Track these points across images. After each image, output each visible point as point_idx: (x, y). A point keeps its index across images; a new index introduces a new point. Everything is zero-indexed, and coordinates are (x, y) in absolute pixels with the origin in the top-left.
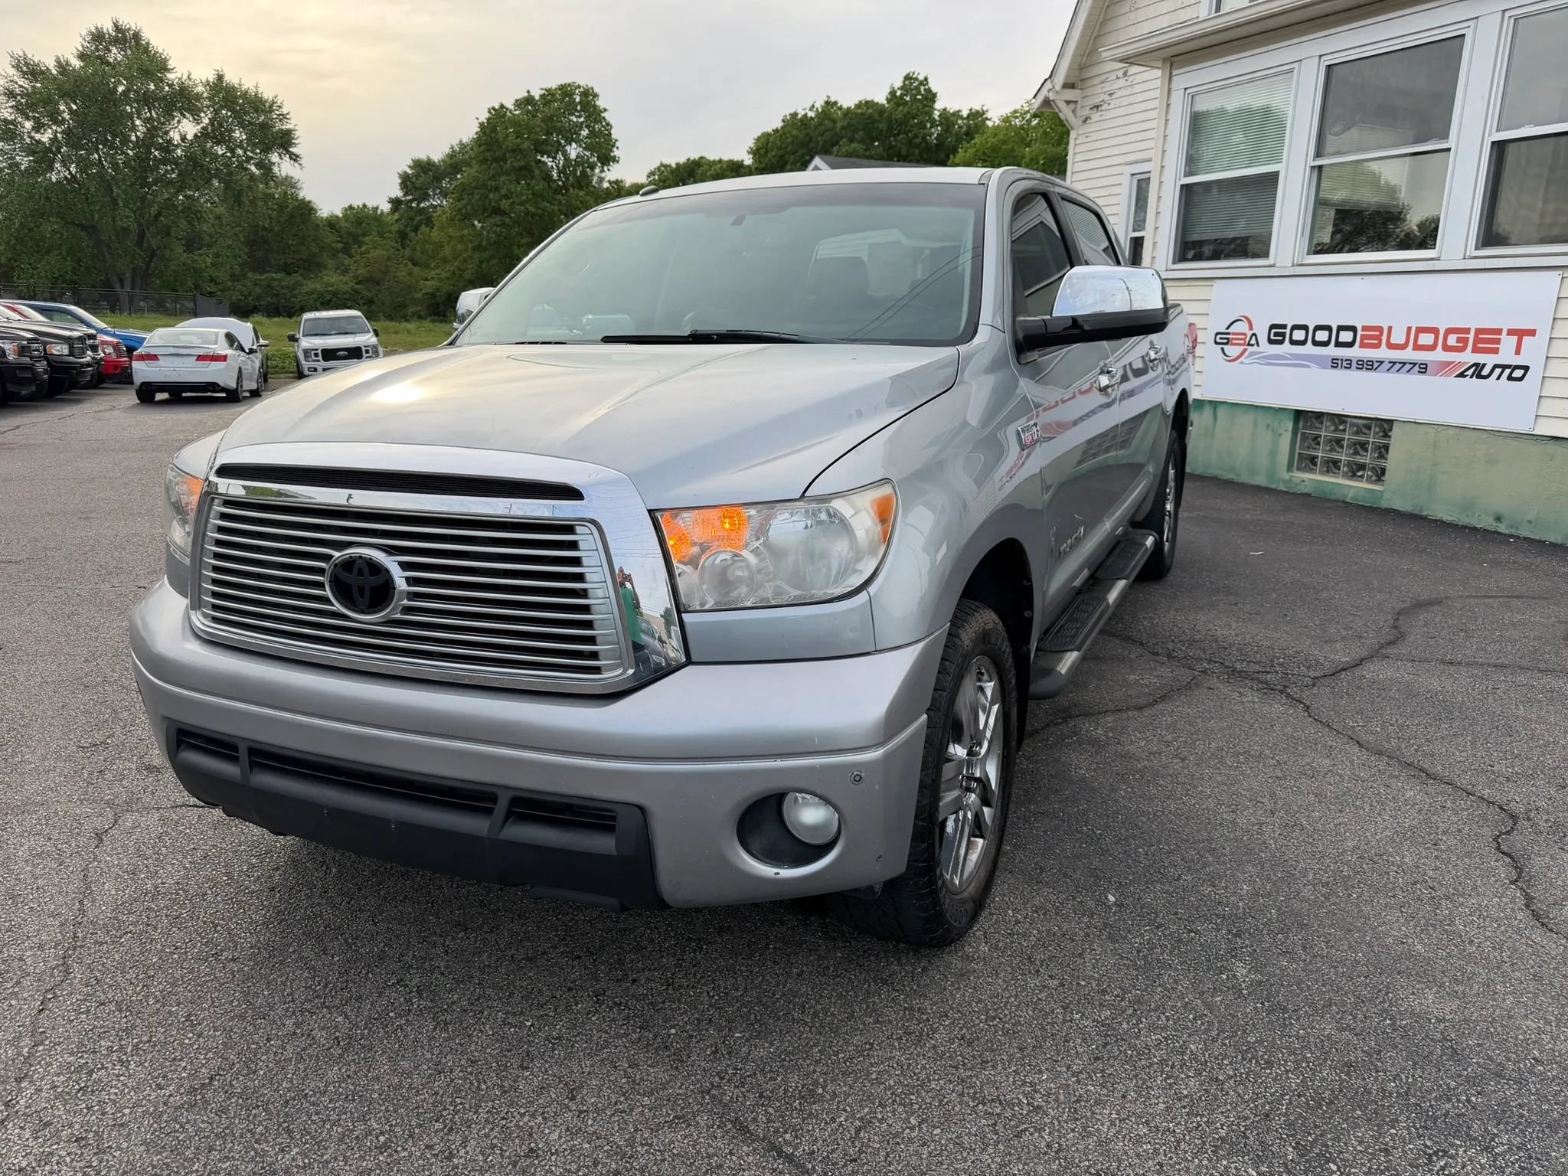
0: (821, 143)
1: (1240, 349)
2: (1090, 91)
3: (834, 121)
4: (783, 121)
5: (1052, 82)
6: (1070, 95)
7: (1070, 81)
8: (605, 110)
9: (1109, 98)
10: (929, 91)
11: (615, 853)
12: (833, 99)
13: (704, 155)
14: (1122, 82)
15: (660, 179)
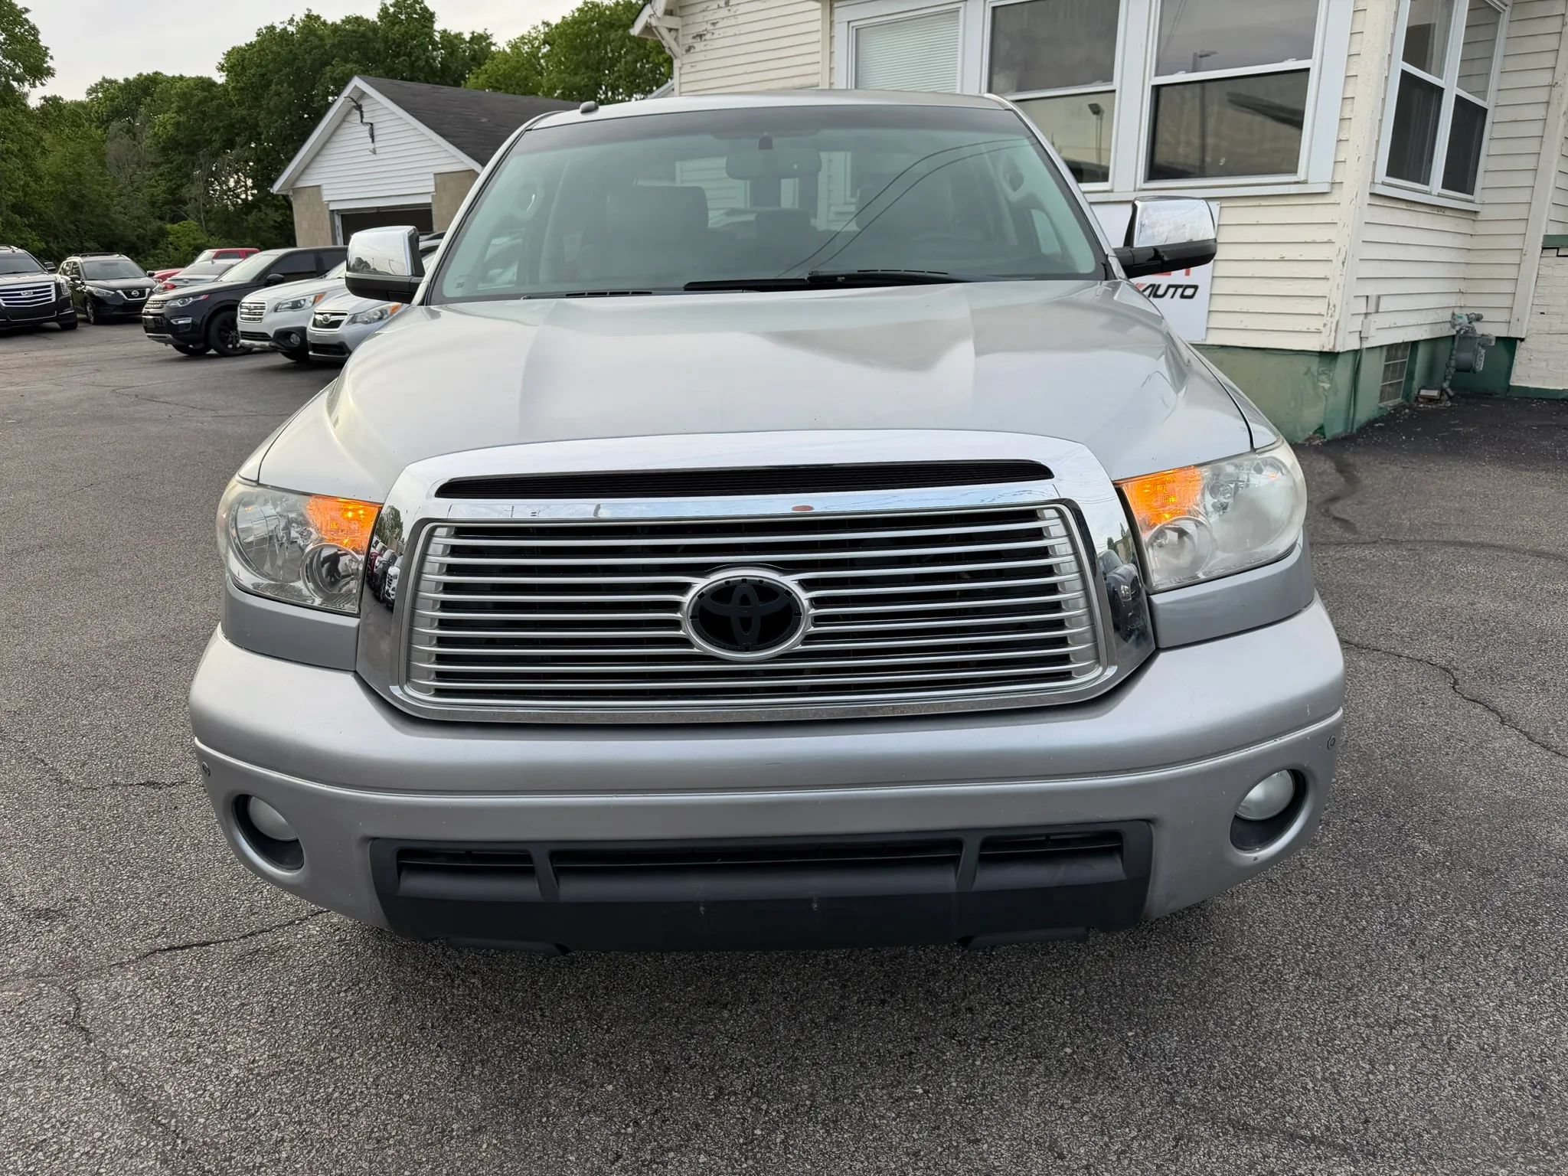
0: (309, 62)
2: (690, 20)
3: (321, 38)
4: (258, 35)
5: (652, 7)
6: (672, 22)
7: (670, 8)
8: (27, 10)
9: (712, 27)
10: (425, 9)
11: (1124, 877)
12: (315, 13)
13: (159, 71)
14: (724, 12)
15: (105, 97)
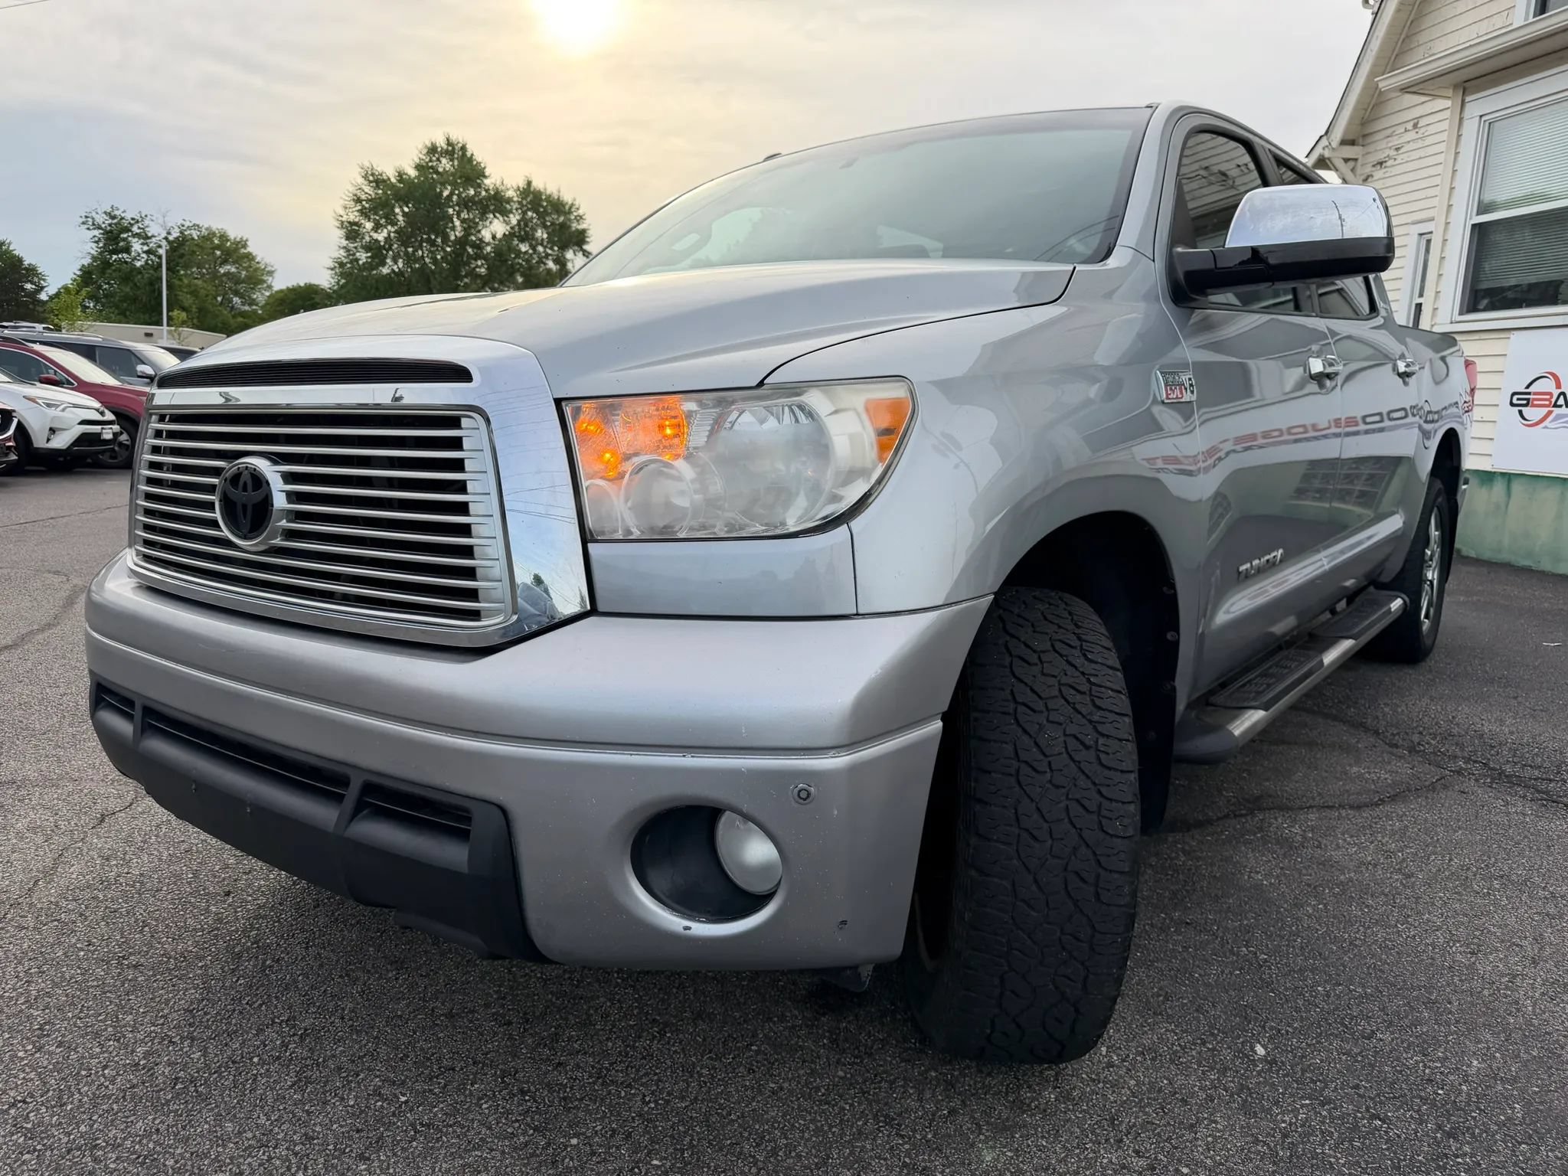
1: (1542, 412)
2: (1371, 148)
5: (1328, 139)
6: (1350, 152)
7: (1351, 137)
9: (1395, 153)
11: (464, 868)
14: (1411, 135)
